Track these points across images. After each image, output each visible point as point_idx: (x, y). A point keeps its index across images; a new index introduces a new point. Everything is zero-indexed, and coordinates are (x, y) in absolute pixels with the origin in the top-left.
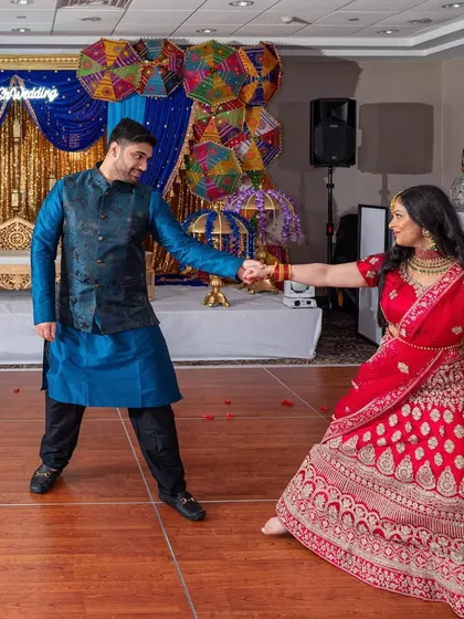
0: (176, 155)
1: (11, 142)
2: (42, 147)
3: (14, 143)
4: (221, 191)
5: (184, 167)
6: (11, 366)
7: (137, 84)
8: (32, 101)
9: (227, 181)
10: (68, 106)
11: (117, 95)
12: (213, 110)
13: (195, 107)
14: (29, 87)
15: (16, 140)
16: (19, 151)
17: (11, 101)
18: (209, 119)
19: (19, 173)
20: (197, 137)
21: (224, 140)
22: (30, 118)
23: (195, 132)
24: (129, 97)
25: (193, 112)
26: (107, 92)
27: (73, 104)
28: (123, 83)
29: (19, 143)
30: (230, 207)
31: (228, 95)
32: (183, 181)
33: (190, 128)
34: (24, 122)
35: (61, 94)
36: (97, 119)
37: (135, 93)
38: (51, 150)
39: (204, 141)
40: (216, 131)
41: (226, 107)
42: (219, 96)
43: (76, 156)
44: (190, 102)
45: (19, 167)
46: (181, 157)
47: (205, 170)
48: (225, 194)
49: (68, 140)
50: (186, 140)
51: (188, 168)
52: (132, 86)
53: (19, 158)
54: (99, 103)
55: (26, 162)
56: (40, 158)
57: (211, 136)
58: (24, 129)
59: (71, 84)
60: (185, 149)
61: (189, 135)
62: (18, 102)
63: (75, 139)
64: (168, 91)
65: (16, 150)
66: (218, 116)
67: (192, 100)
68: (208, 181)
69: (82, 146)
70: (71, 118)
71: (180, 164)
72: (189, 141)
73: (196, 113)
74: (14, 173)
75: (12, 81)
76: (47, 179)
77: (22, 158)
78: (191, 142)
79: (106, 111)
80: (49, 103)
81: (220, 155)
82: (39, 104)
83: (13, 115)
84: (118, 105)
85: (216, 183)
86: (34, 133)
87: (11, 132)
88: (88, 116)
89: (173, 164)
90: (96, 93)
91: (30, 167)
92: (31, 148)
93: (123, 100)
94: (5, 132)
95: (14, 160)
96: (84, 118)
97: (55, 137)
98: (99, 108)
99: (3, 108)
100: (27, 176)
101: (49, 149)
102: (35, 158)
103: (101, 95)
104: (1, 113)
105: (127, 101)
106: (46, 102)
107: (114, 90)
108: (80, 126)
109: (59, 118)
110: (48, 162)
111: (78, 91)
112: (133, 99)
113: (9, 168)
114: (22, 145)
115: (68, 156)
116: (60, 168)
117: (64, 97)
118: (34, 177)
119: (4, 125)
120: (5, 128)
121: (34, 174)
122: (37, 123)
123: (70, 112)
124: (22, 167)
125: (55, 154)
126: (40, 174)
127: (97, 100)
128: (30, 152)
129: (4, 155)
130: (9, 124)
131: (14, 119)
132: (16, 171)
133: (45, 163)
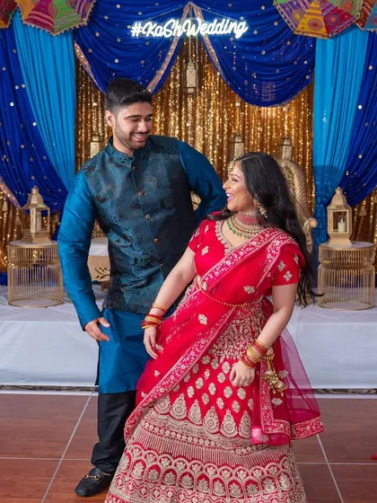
1: (183, 94)
2: (225, 98)
3: (187, 95)
7: (356, 14)
8: (212, 38)
10: (260, 43)
11: (329, 29)
14: (208, 18)
15: (191, 91)
16: (194, 105)
17: (184, 38)
19: (194, 135)
22: (210, 60)
24: (345, 31)
26: (315, 25)
27: (268, 41)
28: (336, 11)
29: (194, 95)
34: (201, 65)
35: (251, 28)
36: (301, 62)
37: (353, 26)
38: (238, 104)
43: (270, 112)
45: (194, 127)
49: (260, 91)
52: (350, 16)
53: (194, 115)
54: (304, 39)
55: (203, 122)
56: (222, 115)
58: (201, 75)
59: (265, 15)
62: (193, 39)
63: (269, 89)
65: (190, 104)
69: (279, 99)
70: (265, 60)
74: (187, 136)
75: (186, 11)
76: (231, 143)
77: (198, 115)
79: (313, 51)
80: (235, 41)
82: (221, 42)
83: (187, 57)
84: (330, 43)
86: (214, 81)
87: (183, 80)
88: (289, 57)
90: (300, 26)
91: (208, 127)
92: (209, 101)
93: (337, 36)
94: (175, 80)
95: (187, 119)
96: (282, 60)
97: (243, 87)
98: (303, 47)
99: (173, 47)
100: (204, 139)
101: (234, 103)
102: (215, 115)
103: (307, 28)
104: (170, 54)
105: (342, 38)
106: (232, 39)
107: (325, 22)
108: (278, 71)
109: (249, 61)
110: (232, 121)
111: (276, 24)
112: (350, 35)
113: (180, 129)
114: (198, 97)
115: (260, 112)
116: (249, 129)
117: (255, 32)
118: (213, 141)
119: (174, 69)
120: (175, 76)
121: (214, 136)
122: (219, 68)
123: (264, 53)
124: (198, 128)
125: (242, 109)
126: (222, 137)
127: (301, 36)
128: (209, 107)
129: (175, 110)
130: (181, 68)
131: (187, 62)
132: (189, 132)
133: (229, 121)
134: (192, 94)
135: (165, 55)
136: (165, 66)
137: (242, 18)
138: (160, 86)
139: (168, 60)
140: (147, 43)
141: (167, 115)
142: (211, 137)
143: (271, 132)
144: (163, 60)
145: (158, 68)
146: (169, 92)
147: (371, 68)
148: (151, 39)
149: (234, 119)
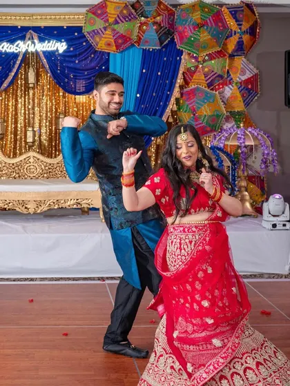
0: (168, 98)
1: (27, 87)
2: (53, 92)
3: (29, 88)
4: (209, 129)
5: (175, 108)
6: (26, 279)
7: (134, 38)
8: (44, 53)
9: (213, 120)
10: (75, 56)
11: (117, 47)
12: (200, 59)
13: (184, 57)
14: (41, 40)
15: (31, 85)
16: (34, 94)
17: (27, 52)
18: (197, 67)
19: (34, 113)
20: (186, 82)
21: (210, 85)
22: (43, 67)
23: (185, 79)
24: (127, 49)
25: (183, 61)
26: (109, 45)
27: (80, 54)
28: (122, 36)
29: (33, 88)
30: (215, 143)
31: (213, 47)
32: (175, 120)
33: (180, 75)
34: (38, 70)
35: (69, 46)
36: (100, 68)
37: (133, 45)
38: (61, 94)
39: (192, 86)
40: (203, 77)
41: (211, 57)
42: (205, 48)
43: (81, 99)
44: (180, 53)
45: (33, 109)
46: (173, 100)
47: (194, 111)
48: (212, 131)
49: (75, 87)
50: (177, 85)
51: (179, 109)
52: (130, 39)
53: (33, 100)
54: (102, 53)
55: (39, 104)
56: (51, 101)
57: (199, 82)
58: (38, 76)
59: (79, 38)
60: (176, 93)
61: (180, 81)
62: (33, 53)
63: (81, 85)
64: (161, 43)
65: (31, 94)
66: (205, 64)
67: (182, 52)
68: (196, 119)
69: (87, 91)
70: (78, 66)
71: (172, 106)
72: (180, 86)
73: (186, 62)
74: (29, 113)
75: (28, 36)
76: (57, 118)
77: (36, 101)
78: (181, 87)
79: (108, 60)
80: (60, 55)
81: (207, 97)
82: (50, 55)
83: (29, 63)
84: (118, 55)
85: (204, 122)
86: (46, 79)
87: (26, 79)
88: (93, 64)
89: (165, 106)
90: (99, 45)
91: (43, 108)
92: (43, 92)
93: (122, 51)
94: (21, 79)
95: (29, 103)
96: (89, 67)
97: (64, 83)
98: (102, 58)
99: (20, 58)
100: (40, 116)
101: (59, 93)
102: (47, 100)
103: (104, 47)
104: (18, 62)
105: (126, 53)
106: (57, 53)
107: (115, 42)
108: (86, 73)
109: (68, 67)
110: (58, 104)
111: (84, 44)
112: (131, 51)
113: (25, 109)
114: (36, 90)
115: (75, 99)
116: (68, 109)
117: (72, 49)
118: (46, 117)
119: (21, 73)
120: (21, 76)
121: (47, 114)
122: (49, 71)
123: (77, 62)
124: (36, 109)
125: (64, 97)
126: (51, 115)
127: (100, 52)
128: (43, 96)
129: (21, 98)
130: (25, 72)
131: (29, 68)
132: (31, 112)
133: (56, 105)
134: (32, 88)
135: (14, 63)
136: (15, 70)
137: (63, 40)
138: (12, 83)
139: (16, 66)
140: (3, 56)
141: (16, 101)
142: (44, 115)
143: (83, 111)
144: (13, 67)
145: (10, 71)
146: (17, 87)
147: (144, 71)
148: (6, 53)
149: (59, 103)
